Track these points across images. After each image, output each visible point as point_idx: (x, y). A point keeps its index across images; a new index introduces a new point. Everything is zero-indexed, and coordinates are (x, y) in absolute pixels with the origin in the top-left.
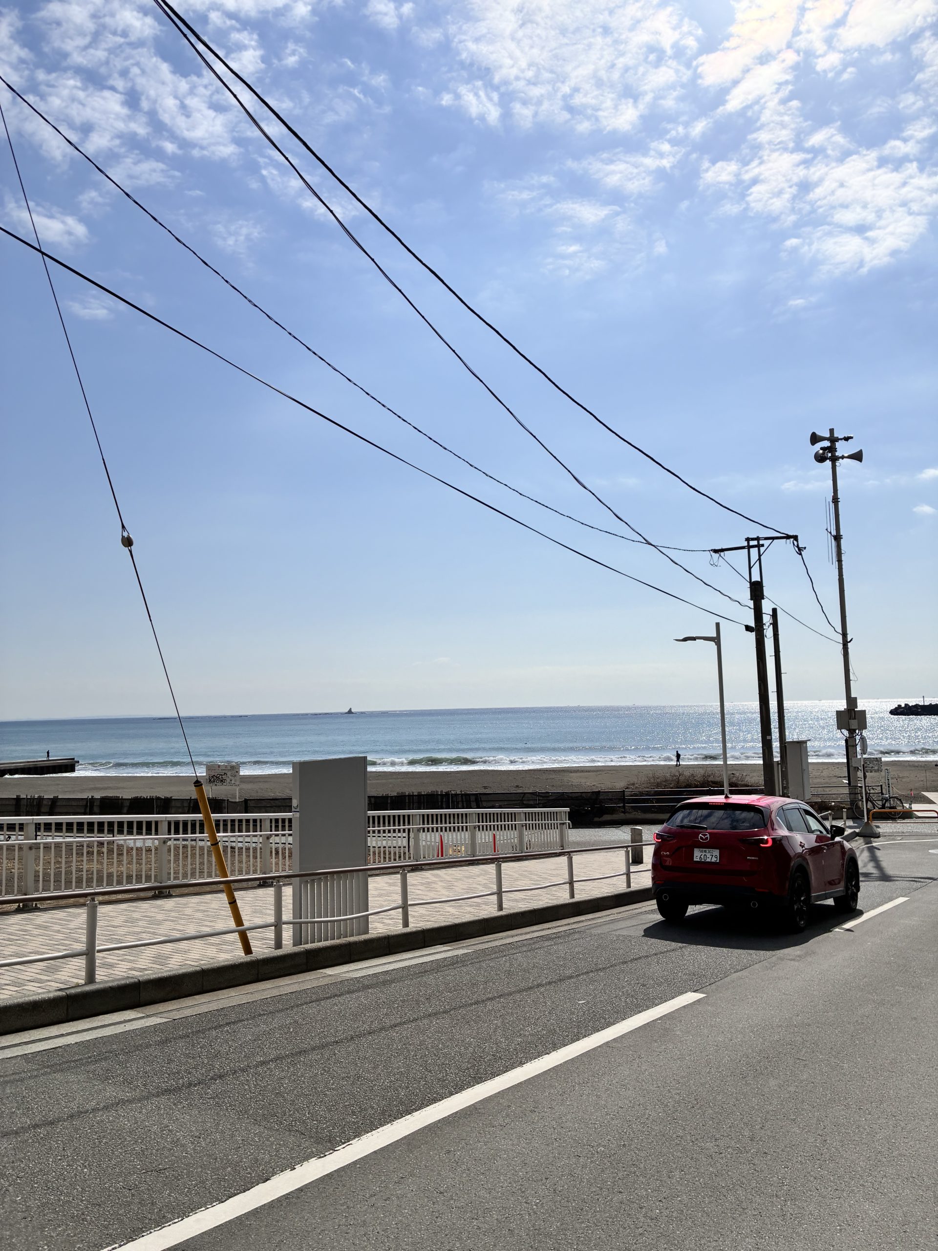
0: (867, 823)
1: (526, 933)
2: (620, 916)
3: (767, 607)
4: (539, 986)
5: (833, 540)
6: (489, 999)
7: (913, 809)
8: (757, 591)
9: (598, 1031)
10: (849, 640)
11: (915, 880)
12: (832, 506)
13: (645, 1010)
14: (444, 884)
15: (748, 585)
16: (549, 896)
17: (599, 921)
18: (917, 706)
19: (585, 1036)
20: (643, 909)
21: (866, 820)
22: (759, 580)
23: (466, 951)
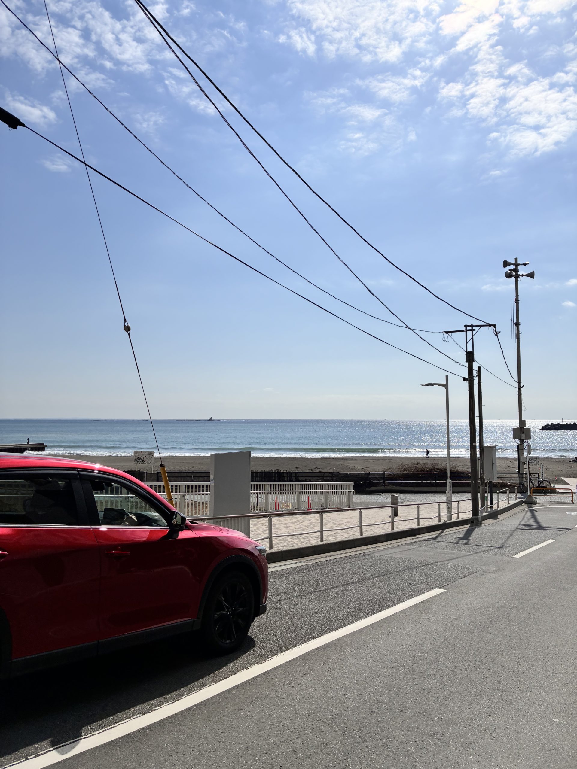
0: (530, 495)
1: (338, 555)
2: (389, 546)
3: (475, 366)
4: (352, 583)
5: (515, 326)
6: (326, 589)
7: (556, 488)
8: (470, 357)
9: (390, 607)
10: (522, 386)
11: (558, 529)
12: (515, 304)
13: (414, 597)
14: (284, 525)
15: (465, 353)
16: (346, 534)
17: (378, 549)
18: (558, 424)
19: (384, 610)
20: (403, 543)
21: (529, 494)
22: (472, 350)
23: (306, 564)
